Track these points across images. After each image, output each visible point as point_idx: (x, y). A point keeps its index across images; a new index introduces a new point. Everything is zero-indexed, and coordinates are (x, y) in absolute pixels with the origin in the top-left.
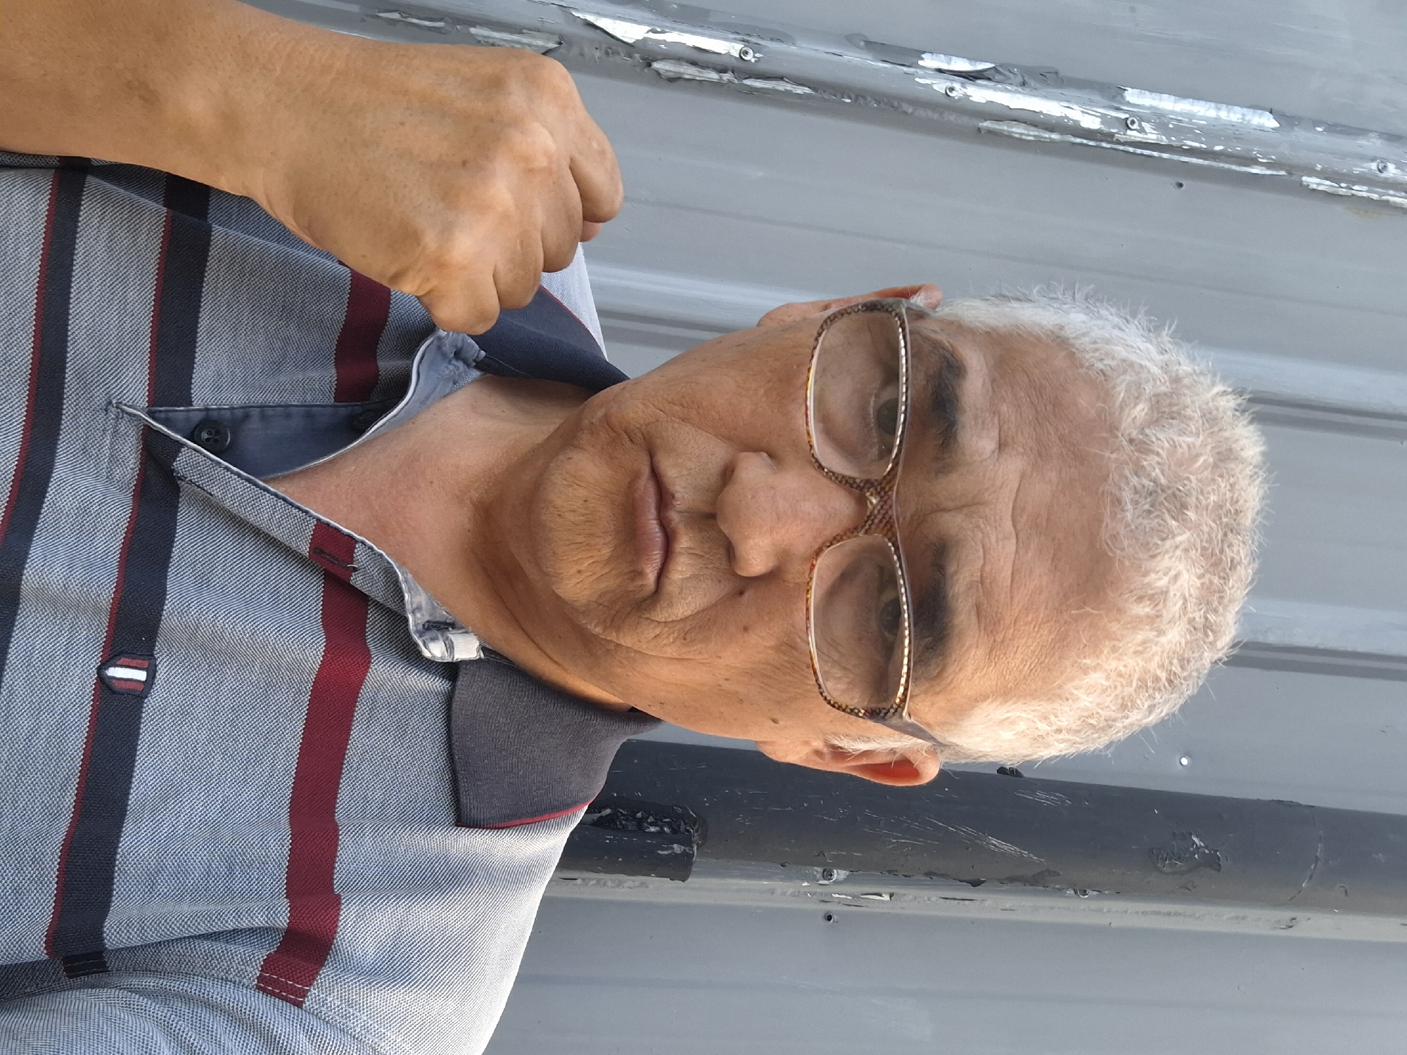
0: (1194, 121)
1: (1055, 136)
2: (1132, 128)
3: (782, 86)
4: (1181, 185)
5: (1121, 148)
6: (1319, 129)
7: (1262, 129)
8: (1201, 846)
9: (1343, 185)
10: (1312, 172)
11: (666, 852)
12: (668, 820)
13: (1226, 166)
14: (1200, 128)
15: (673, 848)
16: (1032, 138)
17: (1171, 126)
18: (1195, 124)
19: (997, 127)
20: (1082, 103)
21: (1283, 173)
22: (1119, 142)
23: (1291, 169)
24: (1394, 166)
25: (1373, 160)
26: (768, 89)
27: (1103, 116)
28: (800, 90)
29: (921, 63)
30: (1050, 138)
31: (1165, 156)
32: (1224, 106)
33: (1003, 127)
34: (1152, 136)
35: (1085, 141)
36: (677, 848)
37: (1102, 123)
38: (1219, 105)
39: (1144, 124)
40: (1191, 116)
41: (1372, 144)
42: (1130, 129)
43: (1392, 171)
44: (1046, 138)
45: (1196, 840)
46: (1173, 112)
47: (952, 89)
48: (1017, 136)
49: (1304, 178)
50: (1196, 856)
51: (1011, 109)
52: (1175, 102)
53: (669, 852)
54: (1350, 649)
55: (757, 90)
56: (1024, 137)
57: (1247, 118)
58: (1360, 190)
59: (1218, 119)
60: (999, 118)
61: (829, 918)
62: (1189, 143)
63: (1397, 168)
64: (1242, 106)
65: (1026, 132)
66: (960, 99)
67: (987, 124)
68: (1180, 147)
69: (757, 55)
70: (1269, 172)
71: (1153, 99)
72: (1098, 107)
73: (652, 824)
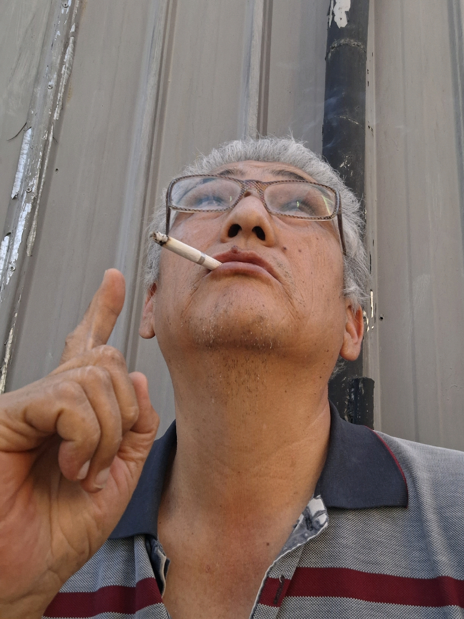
0: (28, 164)
1: (34, 223)
2: (30, 190)
3: (9, 345)
4: (57, 169)
5: (40, 195)
6: (33, 112)
7: (32, 136)
8: (345, 164)
9: (58, 103)
10: (52, 116)
11: (363, 391)
12: (348, 389)
13: (49, 150)
14: (31, 161)
15: (361, 387)
16: (35, 232)
17: (30, 174)
18: (30, 164)
19: (30, 248)
20: (20, 211)
21: (52, 127)
22: (37, 196)
23: (50, 123)
24: (50, 82)
25: (47, 91)
26: (10, 351)
27: (26, 202)
28: (11, 337)
30: (35, 225)
31: (44, 176)
32: (22, 151)
33: (30, 245)
34: (35, 181)
35: (37, 210)
36: (361, 385)
37: (28, 203)
38: (21, 153)
39: (29, 185)
40: (25, 165)
41: (39, 91)
42: (32, 190)
43: (52, 83)
44: (35, 227)
45: (342, 166)
46: (24, 173)
47: (12, 268)
48: (34, 239)
49: (55, 118)
50: (349, 165)
51: (22, 242)
52: (19, 172)
53: (362, 389)
54: (257, 104)
55: (10, 357)
56: (34, 237)
57: (27, 142)
58: (60, 95)
59: (27, 154)
60: (26, 247)
61: (382, 318)
62: (38, 166)
63: (51, 81)
64: (22, 144)
65: (32, 236)
66: (16, 265)
67: (28, 253)
68: (40, 169)
70: (52, 133)
71: (18, 181)
72: (21, 205)
73: (350, 397)
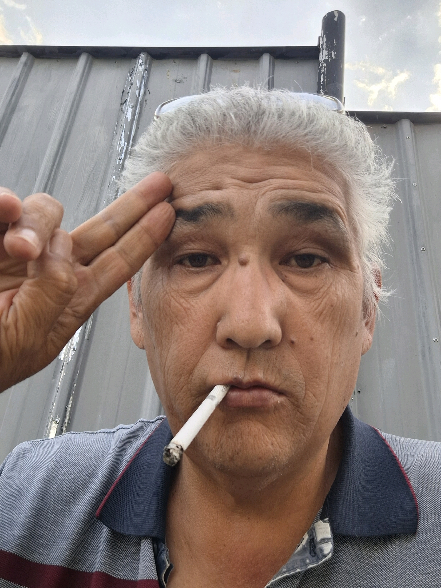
3: (69, 409)
16: (92, 322)
19: (87, 334)
26: (69, 414)
28: (70, 402)
29: (62, 359)
33: (87, 331)
44: (92, 318)
47: (74, 348)
48: (90, 327)
55: (69, 418)
56: (91, 325)
60: (85, 332)
61: (359, 392)
65: (89, 324)
66: (77, 346)
67: (86, 337)
69: (57, 417)
